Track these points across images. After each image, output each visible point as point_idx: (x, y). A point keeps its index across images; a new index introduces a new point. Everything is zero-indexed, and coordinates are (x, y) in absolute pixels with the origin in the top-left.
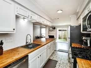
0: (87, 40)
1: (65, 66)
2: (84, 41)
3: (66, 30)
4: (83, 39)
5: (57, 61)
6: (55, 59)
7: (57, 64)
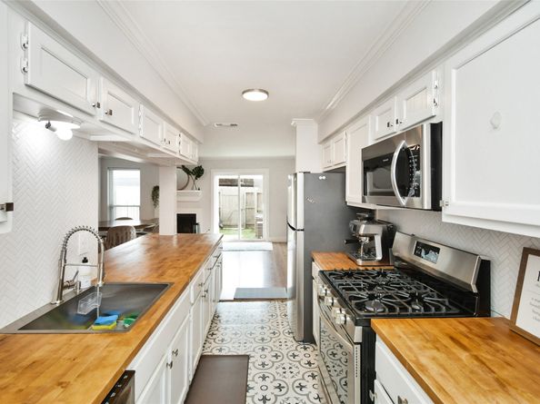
0: (372, 238)
1: (288, 370)
2: (363, 239)
3: (252, 181)
4: (361, 232)
5: (248, 357)
6: (230, 348)
7: (253, 371)
